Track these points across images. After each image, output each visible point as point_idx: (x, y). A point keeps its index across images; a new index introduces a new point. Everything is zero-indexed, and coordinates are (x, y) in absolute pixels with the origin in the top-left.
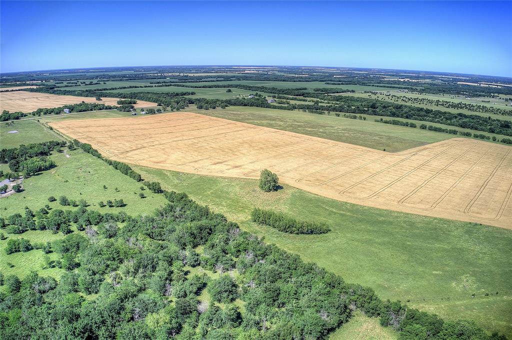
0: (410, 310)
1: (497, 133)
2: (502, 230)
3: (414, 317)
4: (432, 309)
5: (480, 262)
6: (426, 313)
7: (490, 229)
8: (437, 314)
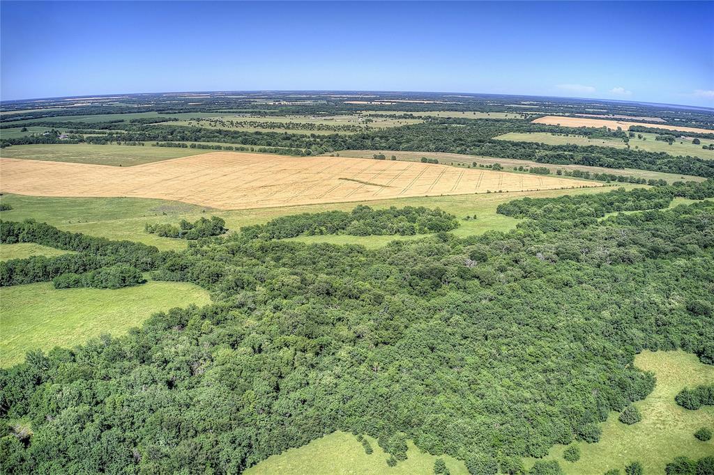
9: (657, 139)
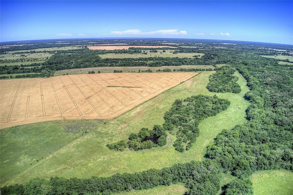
0: (2, 188)
1: (12, 73)
2: (31, 125)
3: (6, 191)
4: (13, 182)
5: (26, 146)
6: (11, 186)
7: (25, 126)
8: (17, 183)
9: (150, 52)
